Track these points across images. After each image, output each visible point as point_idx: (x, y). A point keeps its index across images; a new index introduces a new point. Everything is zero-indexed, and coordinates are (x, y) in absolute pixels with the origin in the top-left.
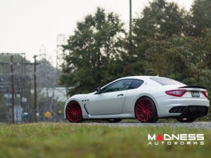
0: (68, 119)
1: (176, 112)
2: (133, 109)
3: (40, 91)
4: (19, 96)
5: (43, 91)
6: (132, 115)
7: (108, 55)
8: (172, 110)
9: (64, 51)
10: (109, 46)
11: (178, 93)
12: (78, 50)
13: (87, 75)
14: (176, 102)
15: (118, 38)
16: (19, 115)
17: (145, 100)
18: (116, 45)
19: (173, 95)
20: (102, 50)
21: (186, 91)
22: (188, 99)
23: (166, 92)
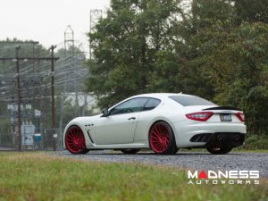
0: (67, 149)
1: (199, 141)
2: (146, 137)
3: (65, 98)
4: (29, 107)
5: (69, 98)
6: (145, 144)
7: (158, 47)
8: (194, 138)
9: (91, 41)
10: (159, 33)
11: (201, 116)
12: (112, 39)
13: (125, 78)
14: (199, 128)
15: (172, 22)
16: (30, 137)
17: (161, 125)
18: (169, 32)
19: (195, 119)
20: (149, 40)
21: (212, 114)
22: (215, 124)
23: (187, 116)
